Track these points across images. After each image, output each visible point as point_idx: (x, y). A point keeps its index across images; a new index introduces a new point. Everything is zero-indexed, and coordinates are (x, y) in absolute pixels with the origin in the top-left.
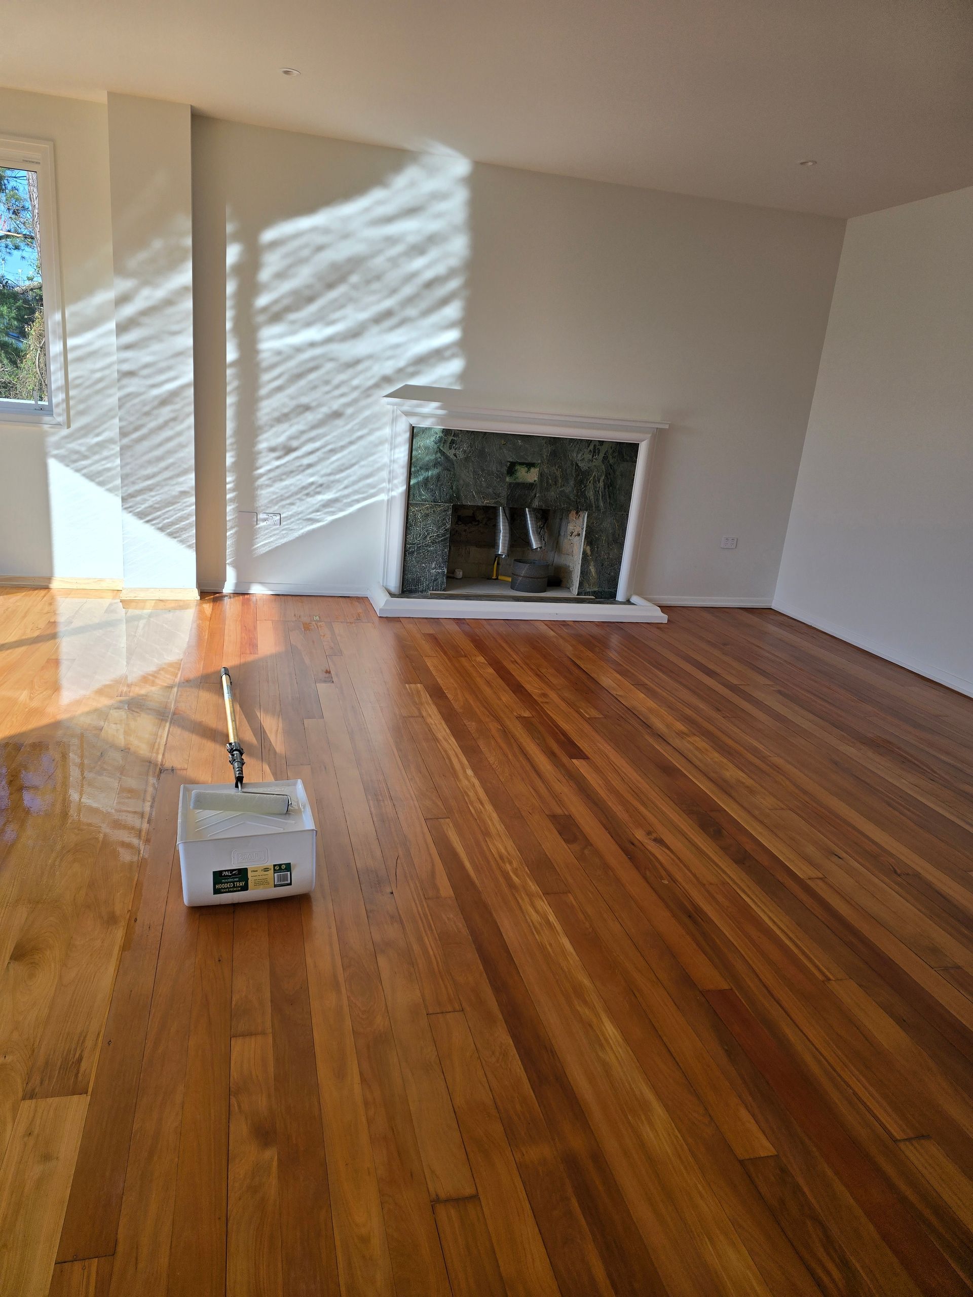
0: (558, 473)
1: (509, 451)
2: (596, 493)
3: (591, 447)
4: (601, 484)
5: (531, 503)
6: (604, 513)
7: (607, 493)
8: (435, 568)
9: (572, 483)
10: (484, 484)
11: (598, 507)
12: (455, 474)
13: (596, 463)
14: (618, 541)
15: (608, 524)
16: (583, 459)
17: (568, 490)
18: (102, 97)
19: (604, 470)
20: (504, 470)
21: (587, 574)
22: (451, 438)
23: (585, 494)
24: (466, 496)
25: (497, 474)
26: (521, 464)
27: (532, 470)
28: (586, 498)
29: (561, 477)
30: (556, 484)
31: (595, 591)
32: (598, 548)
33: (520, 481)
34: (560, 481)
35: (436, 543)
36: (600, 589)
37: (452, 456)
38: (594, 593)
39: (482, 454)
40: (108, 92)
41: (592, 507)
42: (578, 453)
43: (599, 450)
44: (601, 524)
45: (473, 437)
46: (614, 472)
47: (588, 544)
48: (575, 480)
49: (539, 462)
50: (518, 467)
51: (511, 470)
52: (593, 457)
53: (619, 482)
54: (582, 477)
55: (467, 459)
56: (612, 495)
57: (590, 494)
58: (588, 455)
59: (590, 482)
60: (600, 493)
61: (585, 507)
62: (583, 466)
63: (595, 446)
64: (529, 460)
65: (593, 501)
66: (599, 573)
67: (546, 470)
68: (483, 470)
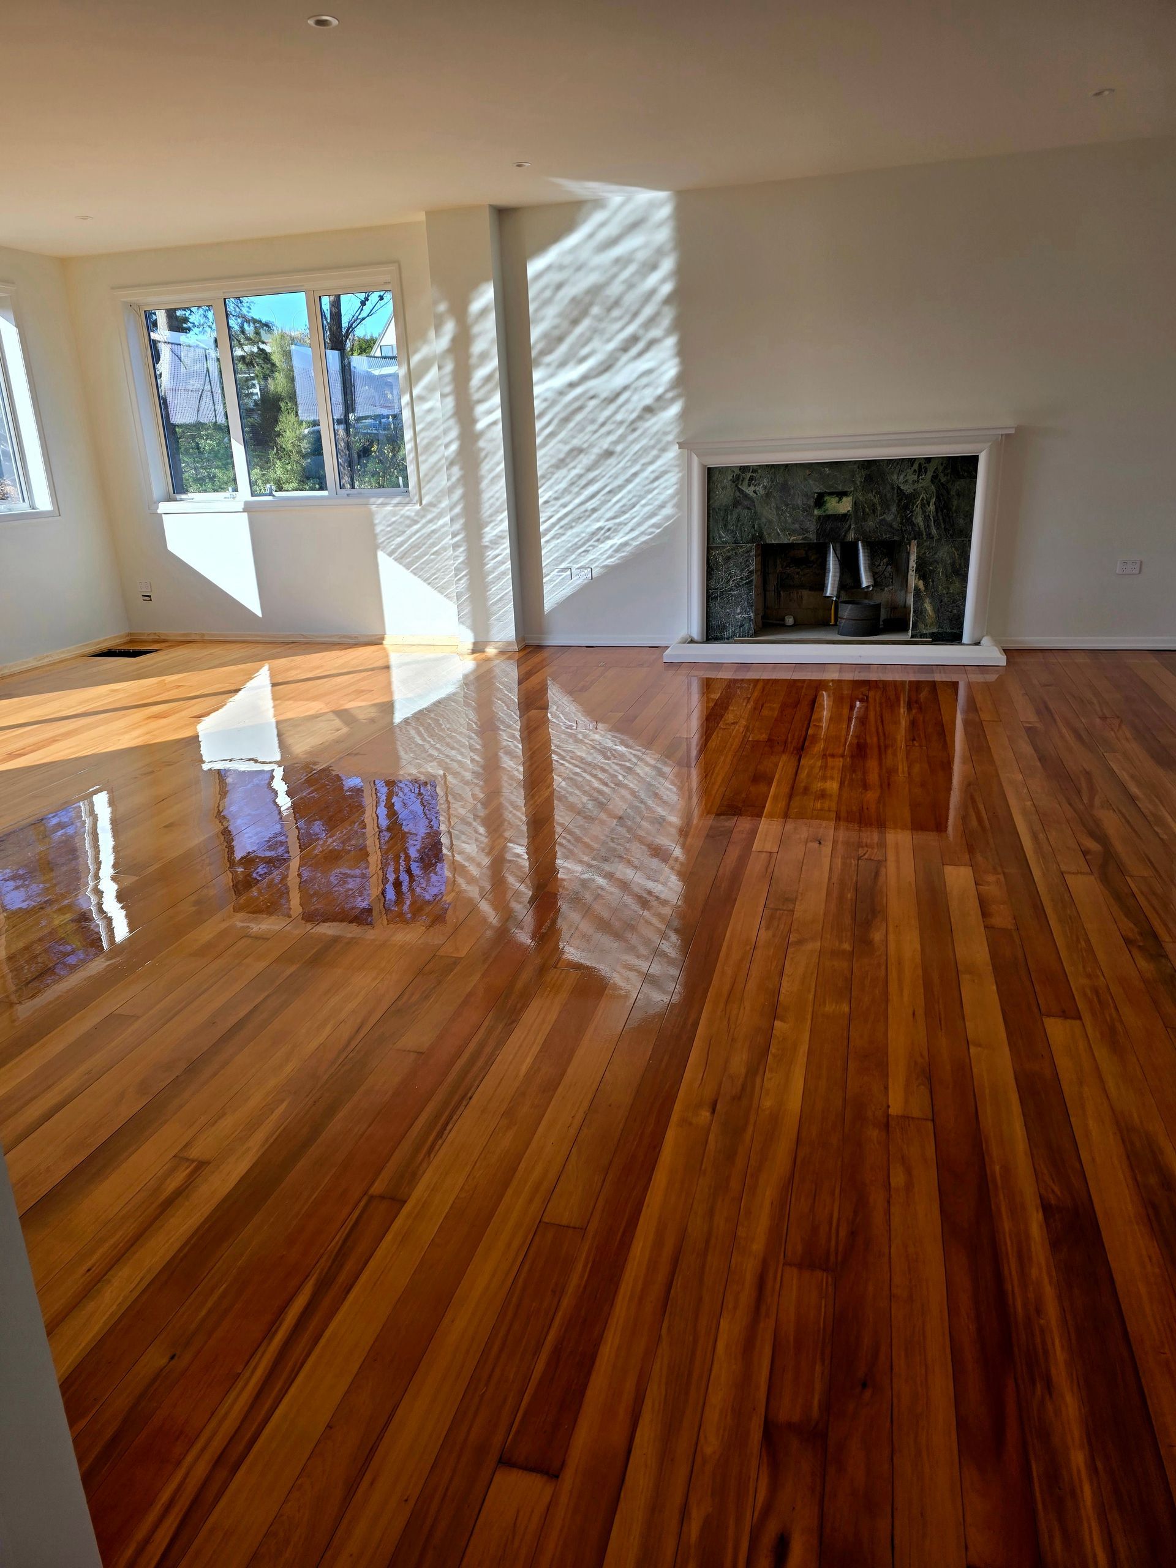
0: (876, 500)
1: (816, 481)
2: (926, 518)
3: (916, 466)
4: (932, 507)
5: (845, 536)
6: (939, 540)
7: (941, 518)
8: (740, 613)
9: (894, 509)
10: (789, 520)
11: (930, 536)
12: (756, 513)
13: (922, 484)
14: (960, 572)
15: (944, 552)
16: (906, 482)
17: (889, 518)
18: (422, 217)
19: (935, 491)
20: (811, 502)
21: (921, 613)
22: (749, 475)
23: (912, 521)
24: (769, 534)
25: (803, 508)
26: (831, 494)
27: (845, 499)
28: (913, 524)
29: (880, 504)
30: (874, 512)
31: (933, 633)
32: (933, 582)
33: (830, 512)
34: (879, 508)
35: (740, 586)
36: (941, 630)
37: (752, 494)
38: (932, 635)
39: (785, 488)
40: (426, 213)
41: (922, 535)
42: (899, 475)
43: (926, 469)
44: (935, 553)
45: (773, 470)
46: (948, 492)
47: (920, 579)
48: (898, 505)
49: (852, 489)
50: (827, 498)
51: (820, 502)
52: (918, 477)
53: (955, 503)
54: (906, 501)
55: (768, 495)
56: (947, 520)
57: (919, 520)
58: (913, 476)
59: (917, 507)
60: (932, 518)
61: (912, 535)
62: (907, 489)
63: (921, 465)
64: (840, 488)
65: (922, 528)
66: (937, 611)
67: (861, 498)
68: (787, 505)
